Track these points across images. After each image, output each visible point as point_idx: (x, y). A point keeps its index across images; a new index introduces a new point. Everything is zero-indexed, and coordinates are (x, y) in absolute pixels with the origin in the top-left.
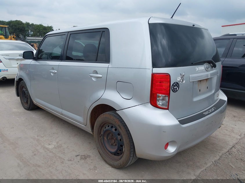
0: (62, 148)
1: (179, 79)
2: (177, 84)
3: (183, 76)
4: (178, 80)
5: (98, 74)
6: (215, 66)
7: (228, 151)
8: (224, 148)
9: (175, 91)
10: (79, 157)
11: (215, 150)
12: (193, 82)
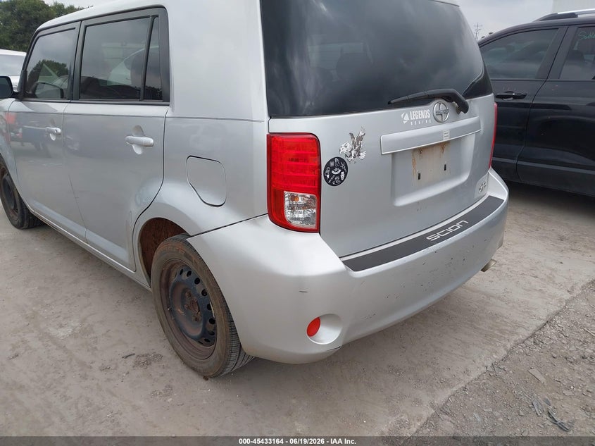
0: (93, 335)
1: (345, 148)
2: (340, 163)
3: (360, 138)
4: (345, 150)
5: (145, 136)
6: (463, 108)
7: (533, 335)
8: (523, 327)
9: (334, 181)
10: (131, 361)
11: (496, 332)
12: (393, 154)
